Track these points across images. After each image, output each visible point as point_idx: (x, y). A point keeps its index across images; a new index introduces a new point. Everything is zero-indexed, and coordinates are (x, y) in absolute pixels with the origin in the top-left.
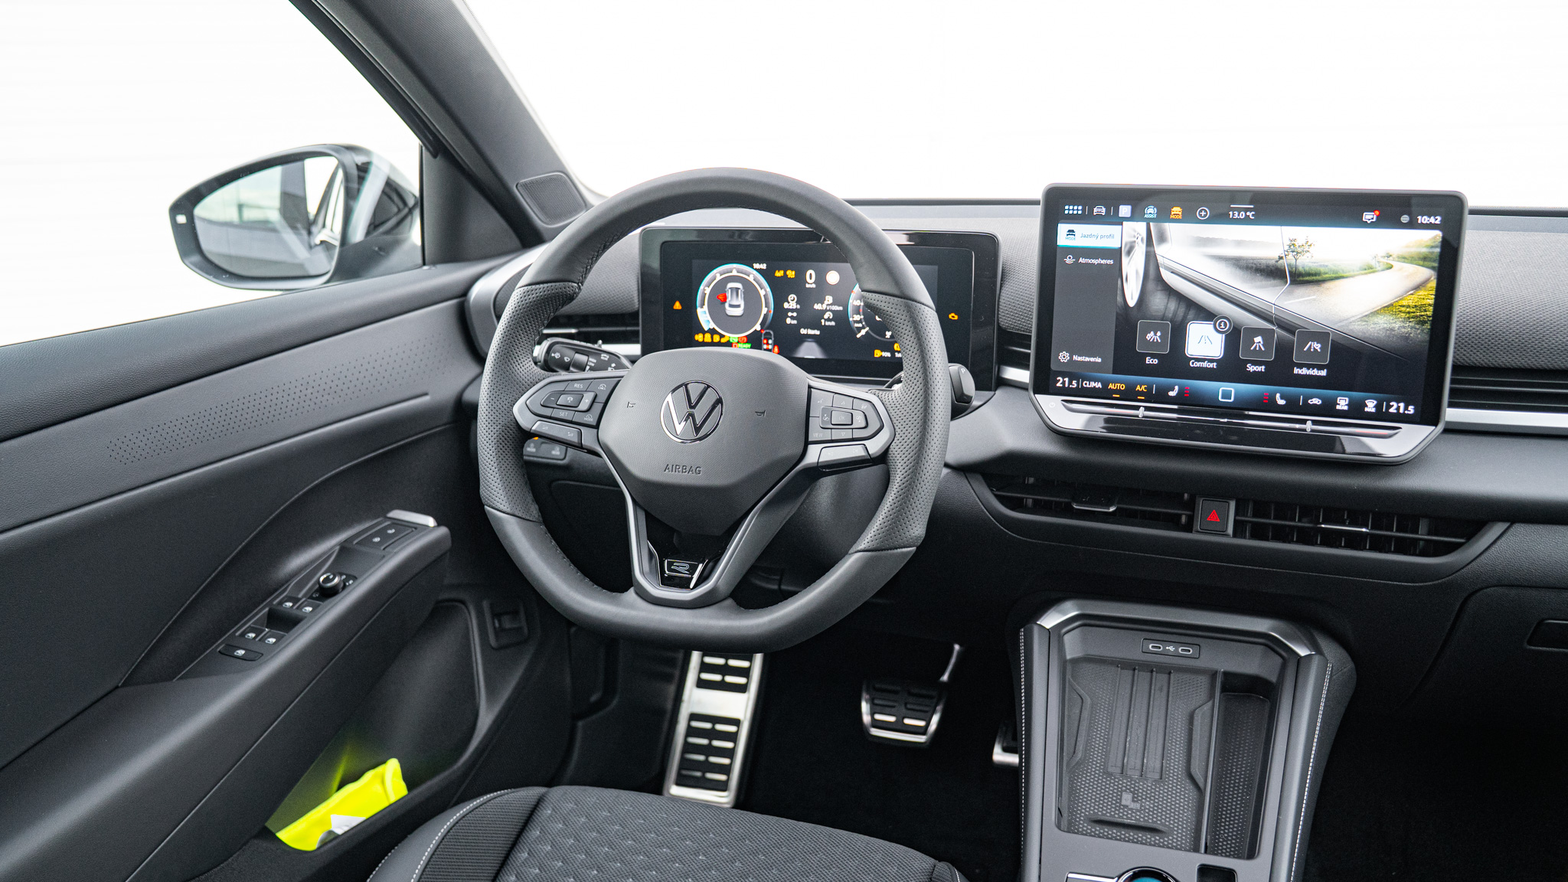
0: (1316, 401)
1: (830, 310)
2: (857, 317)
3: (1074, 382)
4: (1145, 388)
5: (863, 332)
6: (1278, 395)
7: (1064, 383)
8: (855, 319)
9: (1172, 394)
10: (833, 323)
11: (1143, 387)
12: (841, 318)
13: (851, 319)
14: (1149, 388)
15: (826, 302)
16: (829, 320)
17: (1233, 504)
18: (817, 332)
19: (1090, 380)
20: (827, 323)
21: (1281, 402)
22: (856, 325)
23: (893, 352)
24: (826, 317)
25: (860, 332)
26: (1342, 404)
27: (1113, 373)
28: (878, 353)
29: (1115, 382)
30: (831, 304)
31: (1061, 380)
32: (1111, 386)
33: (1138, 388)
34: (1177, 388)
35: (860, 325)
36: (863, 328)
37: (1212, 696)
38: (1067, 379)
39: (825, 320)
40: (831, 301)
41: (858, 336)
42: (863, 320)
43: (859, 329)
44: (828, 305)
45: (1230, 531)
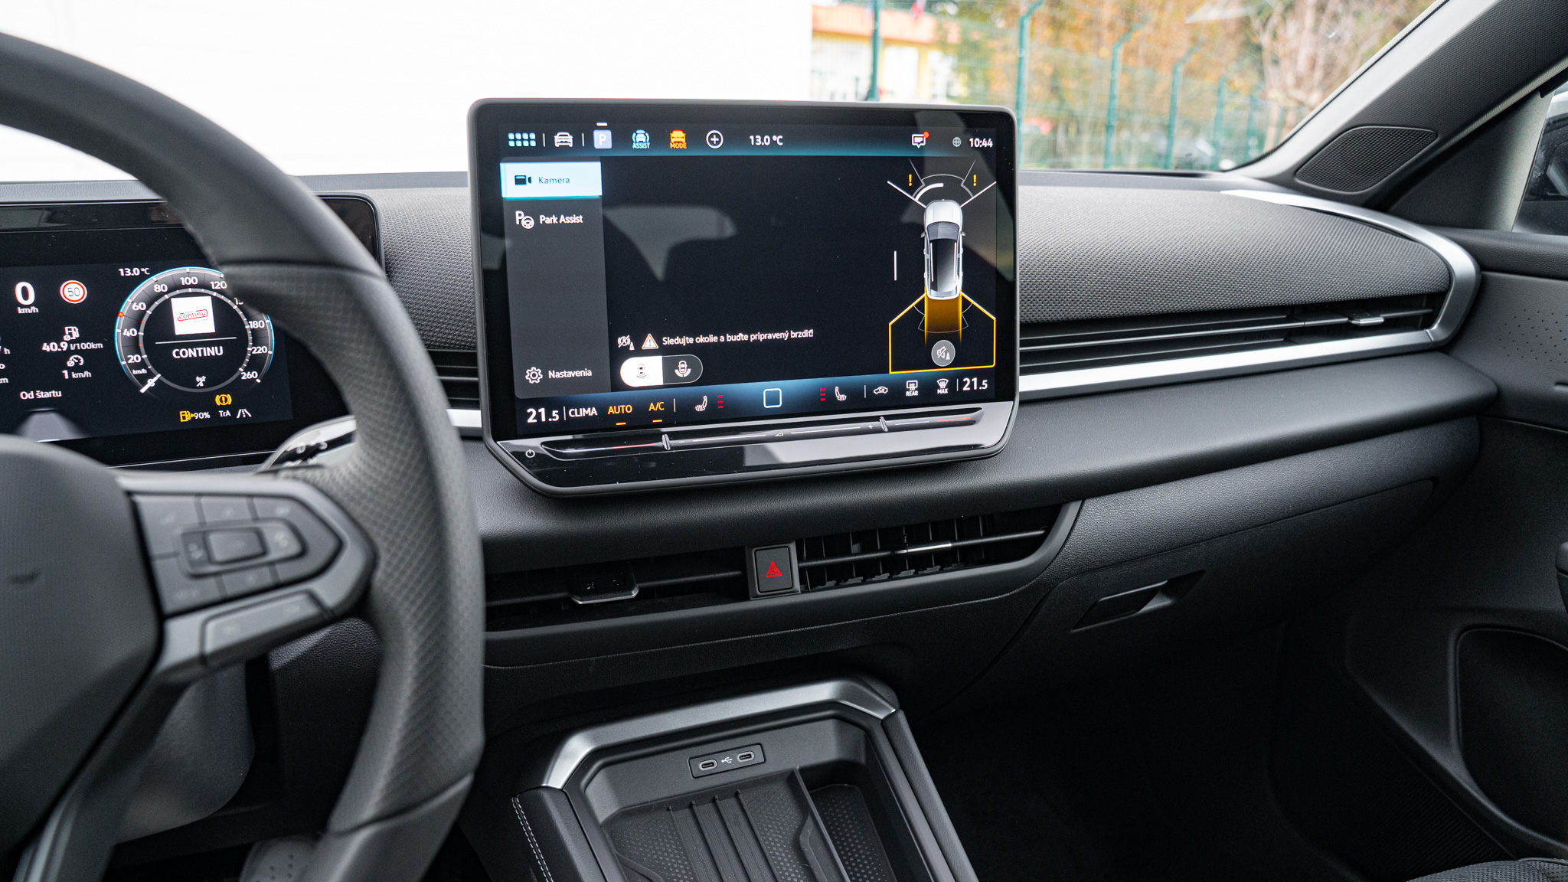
0: (882, 390)
1: (76, 352)
2: (134, 359)
3: (554, 413)
4: (662, 406)
5: (151, 383)
6: (837, 389)
7: (538, 416)
8: (130, 361)
9: (700, 408)
10: (87, 374)
11: (659, 404)
12: (104, 361)
13: (124, 363)
14: (668, 406)
15: (67, 338)
16: (77, 368)
17: (793, 547)
18: (57, 394)
19: (579, 405)
20: (74, 376)
21: (842, 398)
22: (135, 372)
23: (214, 409)
24: (71, 363)
25: (145, 383)
26: (912, 390)
27: (612, 391)
28: (186, 416)
29: (616, 403)
30: (78, 341)
31: (534, 413)
32: (611, 410)
33: (652, 407)
34: (705, 399)
35: (144, 371)
36: (150, 375)
37: (805, 811)
38: (542, 410)
39: (71, 370)
40: (76, 334)
41: (143, 390)
42: (147, 362)
43: (143, 379)
44: (69, 342)
45: (797, 586)
